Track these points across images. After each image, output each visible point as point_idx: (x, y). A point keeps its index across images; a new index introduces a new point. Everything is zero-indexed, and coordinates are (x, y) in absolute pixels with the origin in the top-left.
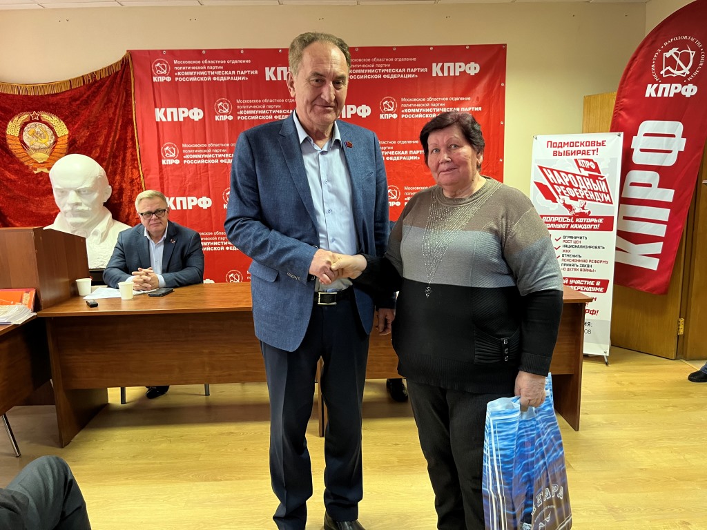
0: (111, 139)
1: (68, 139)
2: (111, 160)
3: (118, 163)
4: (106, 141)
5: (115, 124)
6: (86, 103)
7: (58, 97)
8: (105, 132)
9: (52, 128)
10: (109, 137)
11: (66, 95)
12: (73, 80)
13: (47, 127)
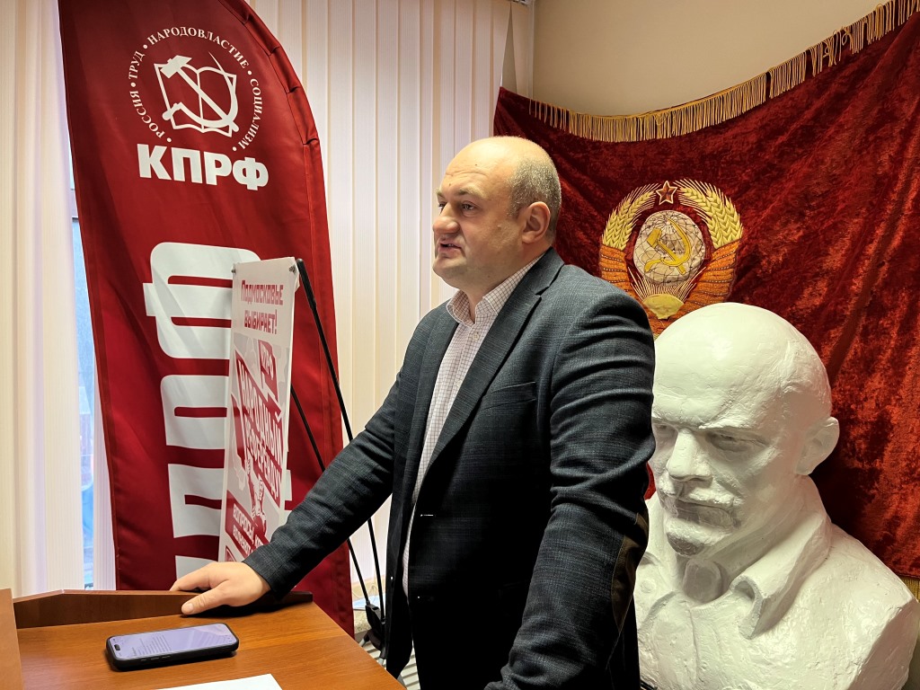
0: (871, 249)
1: (738, 252)
2: (863, 321)
3: (885, 332)
4: (855, 257)
5: (894, 197)
6: (808, 137)
7: (730, 134)
8: (854, 226)
9: (701, 225)
10: (866, 243)
11: (753, 123)
12: (776, 70)
13: (690, 221)
